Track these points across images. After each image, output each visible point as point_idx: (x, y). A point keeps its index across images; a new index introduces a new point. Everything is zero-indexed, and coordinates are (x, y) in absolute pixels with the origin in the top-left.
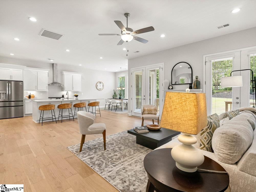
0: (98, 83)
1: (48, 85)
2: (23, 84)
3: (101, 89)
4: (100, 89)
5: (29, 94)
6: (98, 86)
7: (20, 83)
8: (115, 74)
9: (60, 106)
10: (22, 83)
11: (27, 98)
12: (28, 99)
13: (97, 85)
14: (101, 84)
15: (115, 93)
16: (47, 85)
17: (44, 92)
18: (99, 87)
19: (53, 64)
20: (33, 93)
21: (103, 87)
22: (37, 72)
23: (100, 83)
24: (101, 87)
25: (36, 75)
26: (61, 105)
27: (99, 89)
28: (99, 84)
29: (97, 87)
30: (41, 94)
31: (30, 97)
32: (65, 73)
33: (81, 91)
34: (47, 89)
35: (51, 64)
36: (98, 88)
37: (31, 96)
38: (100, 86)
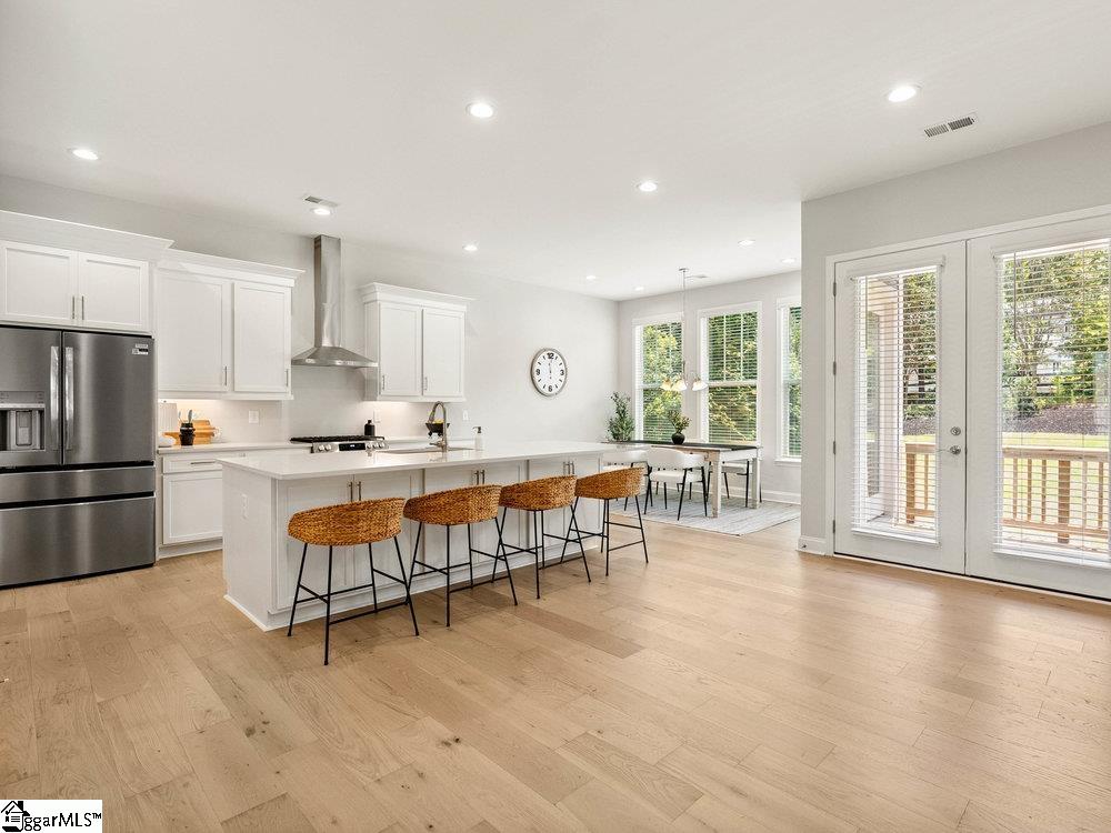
0: (540, 359)
1: (295, 362)
2: (150, 350)
3: (555, 390)
4: (550, 389)
5: (185, 419)
6: (538, 372)
7: (136, 350)
8: (620, 308)
9: (432, 503)
10: (147, 347)
11: (173, 441)
12: (179, 447)
13: (537, 366)
14: (556, 365)
15: (622, 413)
16: (288, 365)
17: (268, 407)
18: (544, 380)
19: (317, 241)
20: (203, 410)
21: (563, 378)
22: (233, 285)
23: (550, 356)
24: (557, 377)
25: (227, 301)
26: (442, 500)
27: (546, 391)
28: (543, 364)
29: (537, 378)
30: (253, 417)
31: (187, 436)
32: (383, 295)
33: (464, 400)
34: (283, 389)
35: (307, 238)
36: (540, 385)
37: (198, 429)
38: (549, 374)
